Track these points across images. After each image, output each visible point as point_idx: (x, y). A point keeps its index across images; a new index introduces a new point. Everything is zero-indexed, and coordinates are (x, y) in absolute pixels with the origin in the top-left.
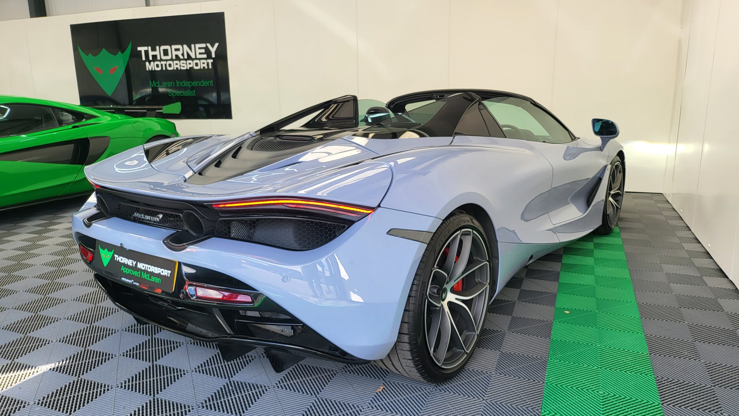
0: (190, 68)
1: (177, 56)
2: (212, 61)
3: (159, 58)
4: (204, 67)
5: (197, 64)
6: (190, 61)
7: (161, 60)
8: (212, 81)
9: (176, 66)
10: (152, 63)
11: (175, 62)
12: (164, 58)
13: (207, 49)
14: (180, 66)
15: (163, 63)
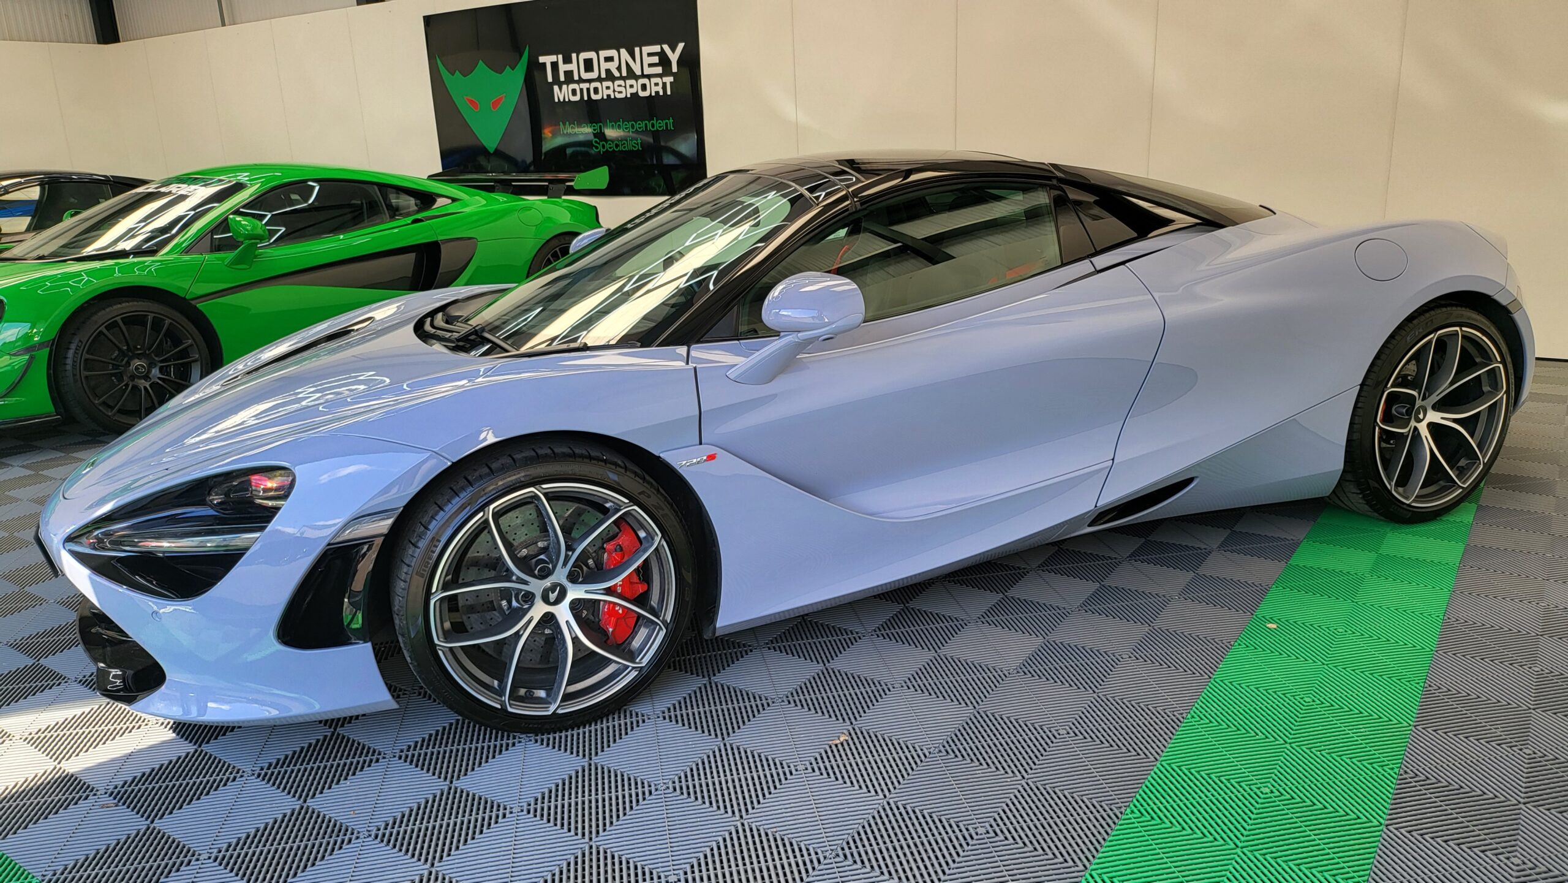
0: (631, 94)
1: (608, 71)
2: (671, 79)
3: (576, 78)
4: (657, 93)
5: (644, 87)
6: (633, 82)
7: (581, 81)
8: (671, 121)
9: (606, 92)
10: (564, 87)
11: (605, 84)
12: (586, 76)
13: (662, 55)
14: (614, 91)
15: (585, 86)
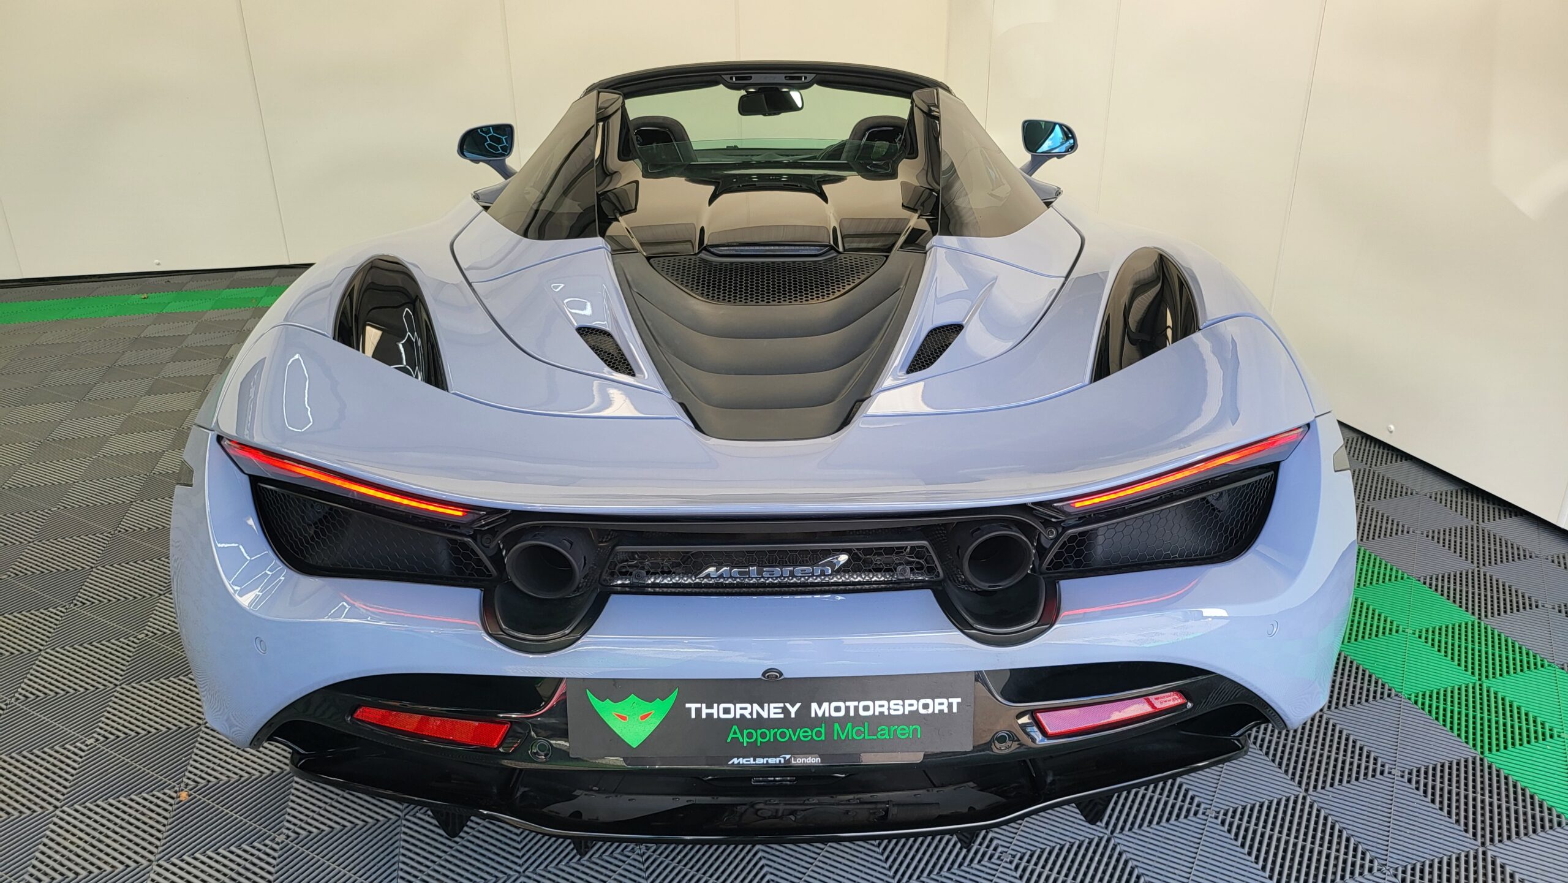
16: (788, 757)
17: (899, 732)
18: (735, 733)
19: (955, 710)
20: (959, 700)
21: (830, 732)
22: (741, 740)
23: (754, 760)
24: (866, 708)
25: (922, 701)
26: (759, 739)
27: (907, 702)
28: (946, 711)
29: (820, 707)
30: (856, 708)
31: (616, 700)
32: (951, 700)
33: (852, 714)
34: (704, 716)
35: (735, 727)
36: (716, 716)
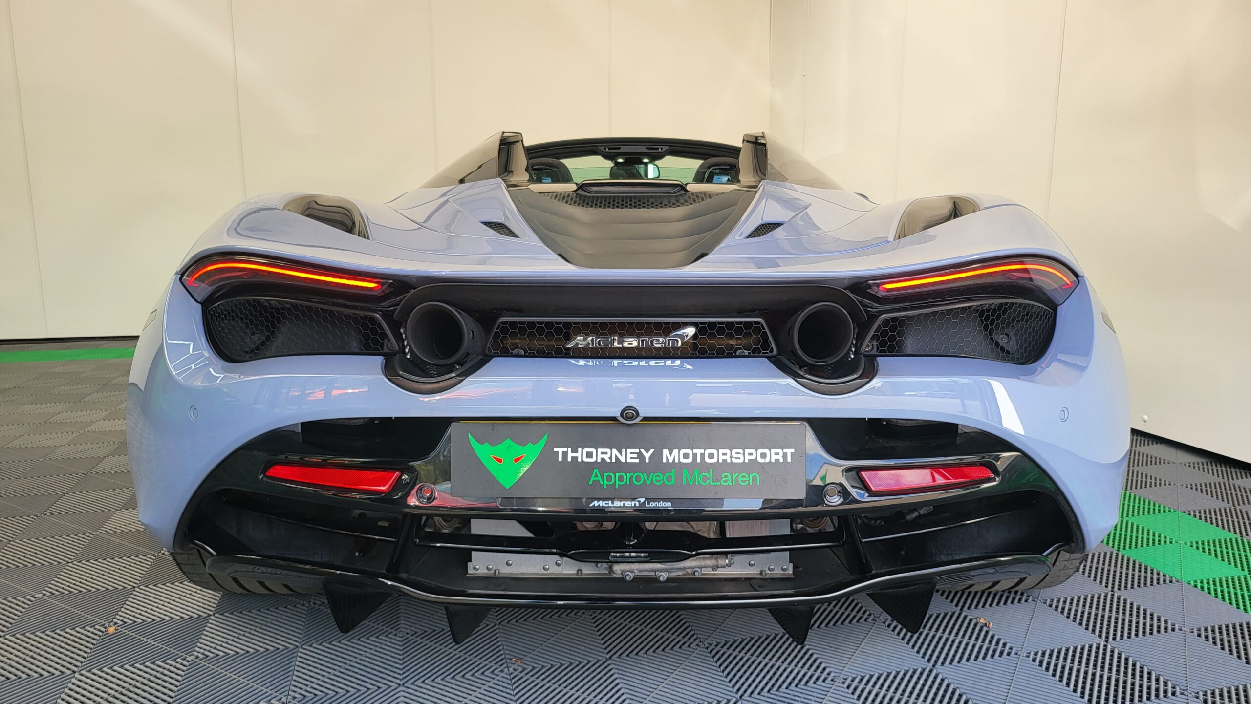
16: (642, 500)
17: (740, 479)
18: (596, 476)
19: (789, 460)
20: (793, 451)
21: (679, 476)
22: (601, 483)
23: (612, 503)
24: (711, 456)
25: (760, 451)
26: (617, 482)
27: (747, 451)
28: (781, 460)
29: (671, 454)
30: (703, 455)
31: (493, 444)
32: (785, 450)
33: (699, 461)
34: (569, 460)
35: (596, 470)
36: (580, 460)
